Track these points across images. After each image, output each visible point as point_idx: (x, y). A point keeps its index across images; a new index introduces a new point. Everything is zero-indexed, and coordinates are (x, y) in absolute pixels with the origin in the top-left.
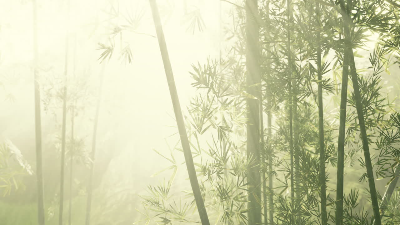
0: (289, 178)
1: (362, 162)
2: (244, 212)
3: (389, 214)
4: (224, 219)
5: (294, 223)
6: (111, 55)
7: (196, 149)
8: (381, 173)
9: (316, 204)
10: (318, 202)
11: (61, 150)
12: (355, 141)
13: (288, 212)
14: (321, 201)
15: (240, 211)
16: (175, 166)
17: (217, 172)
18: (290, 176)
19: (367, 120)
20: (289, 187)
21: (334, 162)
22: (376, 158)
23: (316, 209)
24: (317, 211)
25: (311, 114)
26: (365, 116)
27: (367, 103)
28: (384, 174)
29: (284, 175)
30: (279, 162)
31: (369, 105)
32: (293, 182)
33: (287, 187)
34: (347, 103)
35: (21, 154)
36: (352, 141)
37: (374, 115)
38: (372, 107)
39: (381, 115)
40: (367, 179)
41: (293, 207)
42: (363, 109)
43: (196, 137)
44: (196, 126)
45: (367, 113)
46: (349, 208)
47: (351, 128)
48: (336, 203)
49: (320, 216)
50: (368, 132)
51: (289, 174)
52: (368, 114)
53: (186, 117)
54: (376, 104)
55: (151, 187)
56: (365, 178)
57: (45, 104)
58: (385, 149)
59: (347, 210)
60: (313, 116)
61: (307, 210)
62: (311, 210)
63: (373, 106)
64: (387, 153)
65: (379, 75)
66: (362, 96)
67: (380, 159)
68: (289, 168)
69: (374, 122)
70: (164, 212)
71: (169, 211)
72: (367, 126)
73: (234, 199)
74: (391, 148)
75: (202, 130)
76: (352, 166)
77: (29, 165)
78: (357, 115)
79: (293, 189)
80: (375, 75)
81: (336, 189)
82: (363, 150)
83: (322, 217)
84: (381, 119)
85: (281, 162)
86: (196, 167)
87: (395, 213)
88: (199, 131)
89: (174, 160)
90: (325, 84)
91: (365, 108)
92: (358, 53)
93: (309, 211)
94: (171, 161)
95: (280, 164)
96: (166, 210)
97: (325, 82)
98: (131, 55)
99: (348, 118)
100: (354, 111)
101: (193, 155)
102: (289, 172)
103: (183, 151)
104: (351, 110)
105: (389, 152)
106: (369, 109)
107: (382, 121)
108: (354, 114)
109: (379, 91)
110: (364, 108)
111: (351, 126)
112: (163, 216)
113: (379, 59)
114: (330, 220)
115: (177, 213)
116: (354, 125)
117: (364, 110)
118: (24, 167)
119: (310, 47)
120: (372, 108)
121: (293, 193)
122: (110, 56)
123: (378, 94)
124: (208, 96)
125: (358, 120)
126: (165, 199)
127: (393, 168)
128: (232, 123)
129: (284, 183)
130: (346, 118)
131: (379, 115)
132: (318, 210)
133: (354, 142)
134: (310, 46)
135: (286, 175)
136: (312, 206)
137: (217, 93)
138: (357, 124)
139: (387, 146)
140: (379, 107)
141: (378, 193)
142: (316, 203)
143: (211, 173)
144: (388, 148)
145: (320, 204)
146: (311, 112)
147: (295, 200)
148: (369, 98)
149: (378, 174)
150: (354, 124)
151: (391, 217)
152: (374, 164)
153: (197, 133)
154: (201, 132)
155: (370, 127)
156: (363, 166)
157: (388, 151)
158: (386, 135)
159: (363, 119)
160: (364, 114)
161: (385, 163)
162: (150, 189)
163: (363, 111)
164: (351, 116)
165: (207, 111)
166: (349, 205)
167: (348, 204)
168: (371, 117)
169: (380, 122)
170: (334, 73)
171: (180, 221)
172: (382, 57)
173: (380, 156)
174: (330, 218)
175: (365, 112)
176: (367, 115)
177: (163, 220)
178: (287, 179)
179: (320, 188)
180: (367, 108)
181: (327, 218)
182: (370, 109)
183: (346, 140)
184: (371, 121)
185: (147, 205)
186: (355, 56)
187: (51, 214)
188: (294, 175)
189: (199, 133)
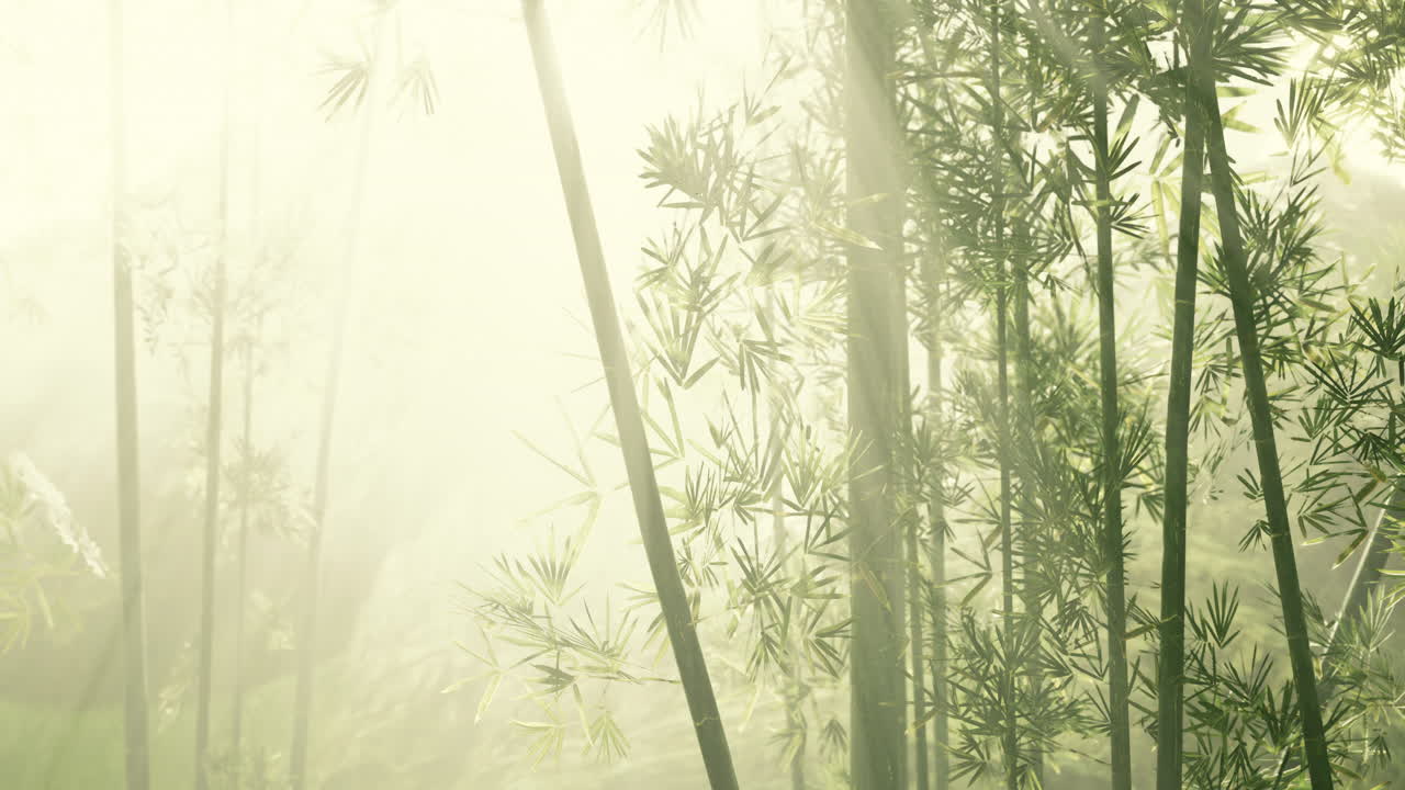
0: (996, 548)
1: (1252, 483)
2: (831, 633)
3: (1348, 674)
4: (758, 662)
5: (1013, 700)
6: (364, 89)
7: (666, 439)
8: (1318, 519)
9: (1090, 633)
10: (1097, 624)
11: (204, 493)
12: (1228, 416)
13: (990, 662)
14: (1107, 623)
15: (815, 630)
16: (593, 495)
17: (734, 499)
18: (999, 539)
19: (1268, 342)
20: (994, 577)
21: (1156, 506)
22: (1301, 468)
23: (1090, 648)
24: (1094, 657)
25: (1078, 345)
26: (1262, 328)
27: (1268, 282)
28: (1326, 519)
29: (980, 535)
30: (961, 490)
31: (1276, 290)
32: (1010, 558)
33: (988, 576)
34: (1198, 282)
35: (68, 504)
36: (1218, 415)
37: (1293, 324)
38: (1285, 294)
39: (1318, 325)
40: (1266, 538)
41: (1009, 641)
42: (1256, 304)
43: (668, 395)
44: (668, 361)
45: (1269, 317)
46: (1207, 648)
47: (1214, 367)
48: (1159, 627)
49: (1103, 676)
50: (1273, 384)
51: (995, 533)
52: (1272, 319)
53: (631, 327)
54: (1302, 283)
55: (505, 561)
56: (1259, 535)
57: (148, 319)
58: (1332, 435)
59: (1199, 656)
60: (1086, 355)
61: (1059, 656)
62: (1073, 655)
63: (1292, 294)
64: (1337, 448)
65: (1309, 185)
66: (1252, 256)
67: (1316, 470)
68: (994, 509)
69: (1291, 346)
70: (549, 649)
71: (567, 643)
72: (1269, 361)
73: (792, 589)
74: (1353, 433)
75: (690, 372)
76: (1215, 498)
77: (93, 544)
78: (1232, 325)
79: (1011, 586)
80: (1295, 183)
81: (1160, 582)
82: (1253, 443)
83: (1112, 677)
84: (1319, 337)
85: (967, 489)
86: (667, 503)
87: (1368, 668)
88: (678, 375)
89: (588, 472)
90: (1120, 215)
91: (1261, 302)
92: (1238, 117)
93: (1065, 658)
94: (578, 477)
95: (966, 498)
96: (558, 639)
97: (1121, 207)
98: (434, 86)
99: (1204, 336)
100: (1223, 310)
101: (655, 460)
102: (995, 526)
103: (618, 441)
104: (1212, 305)
105: (1345, 445)
106: (1276, 302)
107: (1321, 344)
108: (1222, 319)
109: (1311, 243)
110: (1257, 300)
111: (1212, 363)
112: (548, 660)
113: (1311, 126)
114: (1138, 688)
115: (595, 649)
116: (1225, 358)
117: (1259, 307)
118: (76, 550)
119: (1071, 90)
120: (1288, 300)
121: (1011, 598)
122: (362, 95)
123: (1307, 252)
124: (703, 230)
125: (1235, 341)
126: (553, 602)
127: (1361, 504)
128: (799, 374)
129: (976, 563)
130: (1196, 334)
131: (1312, 323)
132: (1097, 655)
133: (1225, 420)
134: (1070, 86)
135: (985, 537)
136: (1077, 641)
137: (737, 224)
138: (1234, 356)
139: (1338, 428)
140: (1313, 294)
141: (1306, 596)
142: (1091, 628)
143: (716, 503)
144: (1340, 433)
145: (1104, 634)
146: (1079, 340)
147: (1015, 621)
148: (1276, 264)
149: (1306, 523)
150: (1225, 355)
151: (1355, 685)
152: (1293, 490)
153: (672, 383)
154: (684, 381)
155: (1281, 364)
156: (1253, 498)
157: (1340, 442)
158: (1336, 383)
159: (1256, 336)
160: (1259, 321)
161: (1329, 482)
162: (501, 566)
163: (1254, 312)
164: (1214, 326)
165: (701, 287)
166: (1205, 638)
167: (1201, 635)
168: (1282, 331)
169: (1315, 350)
170: (1155, 185)
171: (609, 678)
172: (1319, 115)
173: (1315, 461)
174: (1138, 681)
175: (1260, 315)
176: (1269, 322)
177: (547, 675)
178: (989, 550)
179: (1104, 579)
180: (1269, 300)
181: (1129, 680)
182: (1281, 304)
183: (1196, 413)
184: (1281, 342)
185: (492, 622)
186: (1230, 127)
187: (169, 711)
188: (1013, 537)
189: (679, 383)
